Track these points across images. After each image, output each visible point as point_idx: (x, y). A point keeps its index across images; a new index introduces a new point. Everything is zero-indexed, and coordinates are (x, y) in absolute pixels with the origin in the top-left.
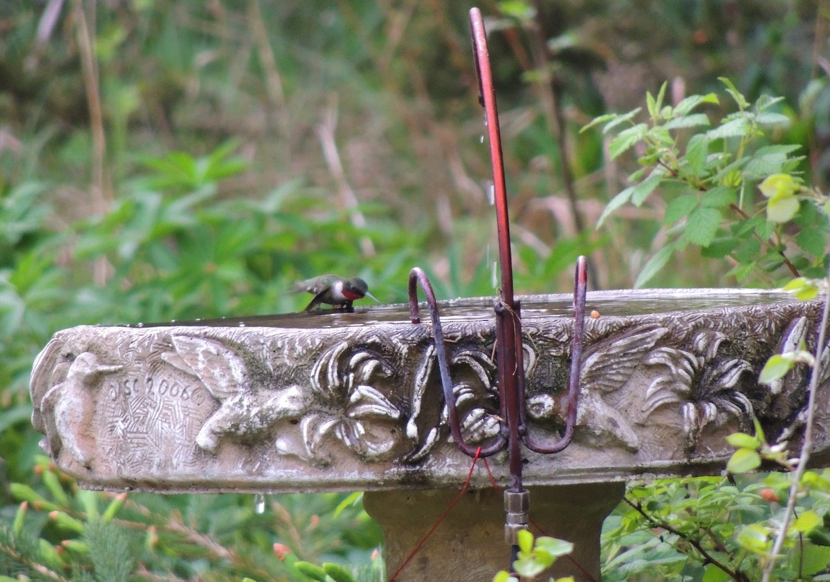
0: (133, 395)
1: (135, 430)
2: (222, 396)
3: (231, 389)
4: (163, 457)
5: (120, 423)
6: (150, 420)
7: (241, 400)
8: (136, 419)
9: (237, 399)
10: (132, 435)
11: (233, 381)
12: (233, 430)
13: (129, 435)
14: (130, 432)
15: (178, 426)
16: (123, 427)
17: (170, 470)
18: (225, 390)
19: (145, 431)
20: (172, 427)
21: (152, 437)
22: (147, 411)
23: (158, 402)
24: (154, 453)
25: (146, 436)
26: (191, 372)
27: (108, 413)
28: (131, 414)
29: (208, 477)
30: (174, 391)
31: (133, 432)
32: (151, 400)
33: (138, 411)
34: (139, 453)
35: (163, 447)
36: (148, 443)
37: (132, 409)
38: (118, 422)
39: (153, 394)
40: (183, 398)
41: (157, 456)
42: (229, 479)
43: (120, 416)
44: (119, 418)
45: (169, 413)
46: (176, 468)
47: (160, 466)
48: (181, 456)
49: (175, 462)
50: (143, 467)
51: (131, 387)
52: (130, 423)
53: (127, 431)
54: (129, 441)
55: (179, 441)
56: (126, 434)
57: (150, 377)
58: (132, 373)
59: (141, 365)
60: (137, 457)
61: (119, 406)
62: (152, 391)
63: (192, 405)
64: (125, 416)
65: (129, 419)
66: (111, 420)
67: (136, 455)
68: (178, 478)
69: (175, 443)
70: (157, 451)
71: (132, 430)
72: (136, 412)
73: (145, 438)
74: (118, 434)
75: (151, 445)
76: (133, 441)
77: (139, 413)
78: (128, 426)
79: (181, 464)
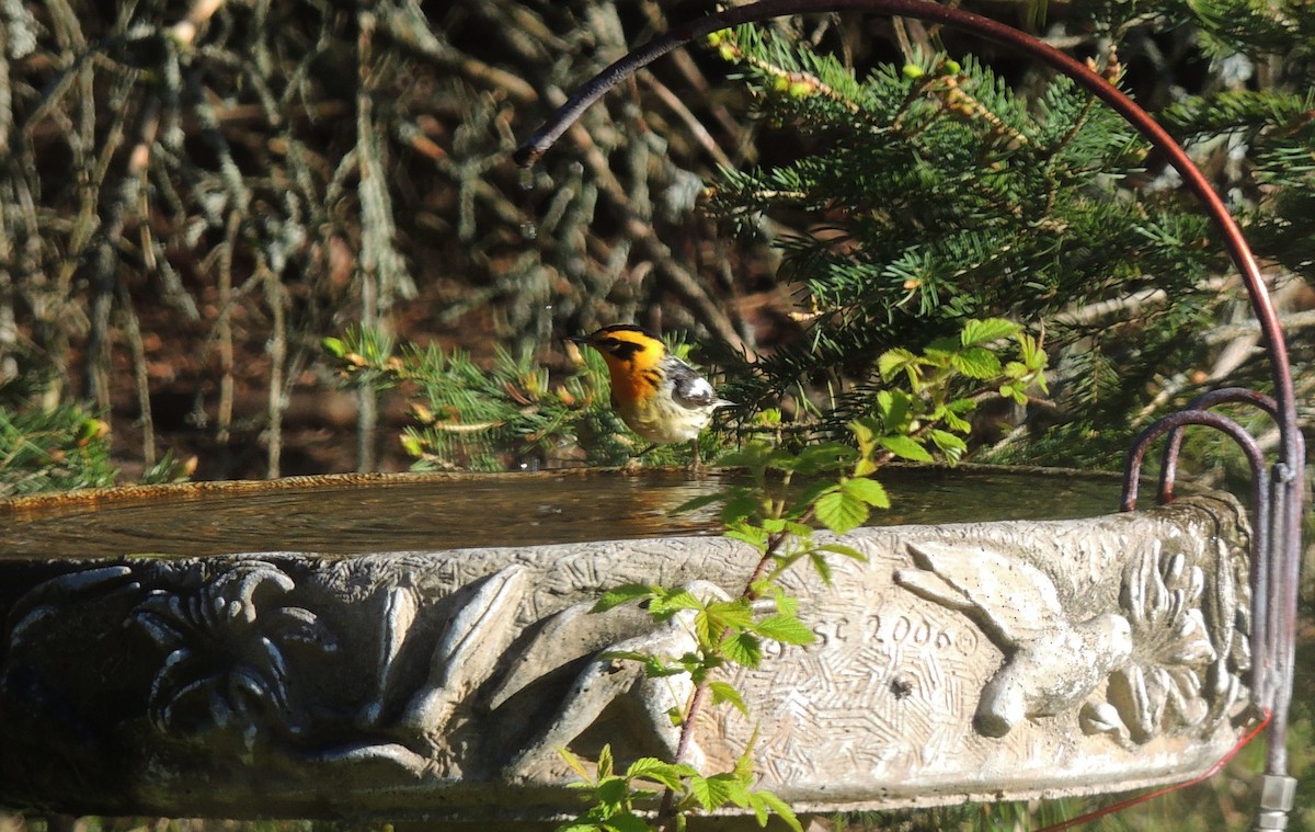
0: (834, 642)
1: (839, 704)
2: (1027, 636)
3: (1044, 624)
4: (905, 748)
5: (794, 694)
6: (876, 685)
7: (1067, 641)
8: (842, 686)
9: (1060, 640)
10: (832, 714)
11: (1045, 609)
12: (1061, 692)
13: (821, 714)
14: (826, 709)
15: (936, 693)
16: (804, 702)
17: (914, 768)
18: (1034, 626)
19: (864, 705)
20: (926, 695)
21: (882, 714)
22: (866, 670)
23: (893, 655)
24: (887, 741)
25: (866, 713)
26: (962, 600)
27: (755, 681)
28: (826, 679)
29: (982, 777)
30: (922, 635)
31: (834, 708)
32: (877, 651)
33: (845, 672)
34: (849, 744)
35: (908, 730)
36: (870, 725)
37: (831, 670)
38: (787, 693)
39: (881, 641)
40: (939, 645)
41: (890, 746)
42: (1016, 776)
43: (795, 684)
44: (789, 688)
45: (916, 672)
46: (930, 764)
47: (893, 763)
48: (944, 743)
49: (928, 754)
50: (853, 766)
51: (830, 631)
52: (825, 695)
53: (815, 707)
54: (823, 724)
55: (940, 719)
56: (814, 711)
57: (874, 612)
58: (834, 608)
59: (855, 595)
60: (843, 750)
61: (790, 666)
62: (879, 636)
63: (958, 656)
64: (808, 684)
65: (821, 688)
66: (763, 693)
67: (838, 747)
68: (922, 782)
69: (932, 721)
70: (894, 737)
71: (830, 706)
72: (839, 674)
73: (864, 717)
74: (793, 713)
75: (880, 728)
76: (834, 723)
77: (847, 675)
78: (820, 700)
79: (942, 757)
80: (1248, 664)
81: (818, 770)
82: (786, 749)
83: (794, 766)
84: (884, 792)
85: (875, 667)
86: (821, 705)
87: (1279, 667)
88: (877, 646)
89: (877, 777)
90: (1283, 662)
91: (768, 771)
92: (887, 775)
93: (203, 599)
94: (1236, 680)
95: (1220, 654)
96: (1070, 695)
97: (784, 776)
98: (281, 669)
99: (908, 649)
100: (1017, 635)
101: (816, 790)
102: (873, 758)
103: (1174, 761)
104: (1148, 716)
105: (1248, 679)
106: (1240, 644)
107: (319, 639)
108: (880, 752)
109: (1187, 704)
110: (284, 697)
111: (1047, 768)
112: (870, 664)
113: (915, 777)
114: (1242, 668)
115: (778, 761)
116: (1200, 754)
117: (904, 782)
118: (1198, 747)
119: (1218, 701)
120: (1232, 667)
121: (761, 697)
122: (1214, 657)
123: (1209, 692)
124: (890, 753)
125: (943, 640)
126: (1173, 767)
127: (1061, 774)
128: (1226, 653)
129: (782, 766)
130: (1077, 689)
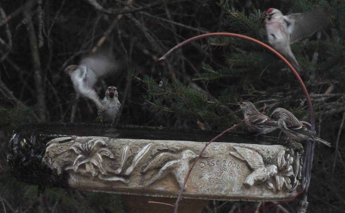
0: (216, 165)
1: (216, 178)
2: (256, 168)
3: (260, 166)
4: (228, 188)
6: (224, 175)
7: (264, 170)
8: (216, 174)
11: (260, 163)
13: (212, 180)
14: (213, 179)
15: (236, 177)
16: (208, 177)
17: (230, 192)
18: (257, 166)
19: (221, 179)
20: (234, 178)
21: (224, 181)
22: (222, 172)
23: (228, 169)
24: (225, 186)
25: (221, 180)
26: (243, 159)
27: (198, 172)
28: (213, 173)
29: (244, 196)
30: (234, 165)
31: (214, 179)
32: (224, 168)
33: (217, 172)
34: (217, 186)
35: (229, 185)
36: (222, 183)
37: (215, 171)
38: (205, 175)
39: (225, 166)
40: (237, 168)
41: (226, 187)
42: (251, 196)
43: (207, 173)
44: (205, 174)
45: (232, 173)
46: (233, 192)
47: (226, 191)
48: (237, 188)
49: (233, 190)
50: (217, 191)
51: (215, 163)
52: (213, 176)
53: (211, 178)
54: (212, 182)
55: (236, 183)
56: (210, 179)
57: (225, 160)
58: (216, 158)
59: (221, 156)
60: (216, 187)
61: (206, 169)
62: (225, 165)
63: (241, 171)
64: (209, 173)
65: (212, 174)
66: (200, 174)
67: (215, 187)
68: (231, 196)
69: (235, 183)
70: (226, 186)
71: (214, 178)
72: (216, 172)
73: (221, 181)
74: (206, 179)
75: (224, 184)
76: (214, 182)
77: (218, 172)
78: (212, 177)
79: (236, 191)
80: (301, 178)
81: (210, 191)
82: (204, 186)
83: (205, 190)
84: (223, 197)
85: (224, 171)
86: (212, 178)
87: (307, 179)
88: (225, 167)
89: (222, 194)
90: (308, 178)
91: (200, 190)
92: (224, 193)
93: (86, 145)
94: (298, 181)
95: (295, 176)
96: (264, 181)
97: (203, 192)
98: (101, 161)
99: (231, 168)
100: (254, 167)
101: (210, 195)
102: (222, 190)
103: (284, 196)
104: (279, 186)
105: (301, 181)
106: (300, 174)
107: (110, 155)
108: (223, 189)
109: (288, 185)
110: (101, 166)
111: (258, 195)
112: (223, 170)
113: (230, 194)
114: (300, 179)
115: (202, 189)
116: (289, 196)
117: (228, 195)
118: (289, 194)
119: (294, 185)
120: (297, 179)
121: (200, 175)
122: (294, 176)
123: (292, 183)
124: (226, 189)
125: (238, 167)
126: (284, 198)
127: (260, 197)
128: (297, 176)
129: (203, 189)
130: (265, 180)
